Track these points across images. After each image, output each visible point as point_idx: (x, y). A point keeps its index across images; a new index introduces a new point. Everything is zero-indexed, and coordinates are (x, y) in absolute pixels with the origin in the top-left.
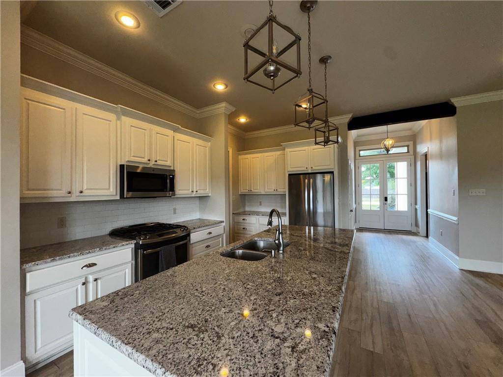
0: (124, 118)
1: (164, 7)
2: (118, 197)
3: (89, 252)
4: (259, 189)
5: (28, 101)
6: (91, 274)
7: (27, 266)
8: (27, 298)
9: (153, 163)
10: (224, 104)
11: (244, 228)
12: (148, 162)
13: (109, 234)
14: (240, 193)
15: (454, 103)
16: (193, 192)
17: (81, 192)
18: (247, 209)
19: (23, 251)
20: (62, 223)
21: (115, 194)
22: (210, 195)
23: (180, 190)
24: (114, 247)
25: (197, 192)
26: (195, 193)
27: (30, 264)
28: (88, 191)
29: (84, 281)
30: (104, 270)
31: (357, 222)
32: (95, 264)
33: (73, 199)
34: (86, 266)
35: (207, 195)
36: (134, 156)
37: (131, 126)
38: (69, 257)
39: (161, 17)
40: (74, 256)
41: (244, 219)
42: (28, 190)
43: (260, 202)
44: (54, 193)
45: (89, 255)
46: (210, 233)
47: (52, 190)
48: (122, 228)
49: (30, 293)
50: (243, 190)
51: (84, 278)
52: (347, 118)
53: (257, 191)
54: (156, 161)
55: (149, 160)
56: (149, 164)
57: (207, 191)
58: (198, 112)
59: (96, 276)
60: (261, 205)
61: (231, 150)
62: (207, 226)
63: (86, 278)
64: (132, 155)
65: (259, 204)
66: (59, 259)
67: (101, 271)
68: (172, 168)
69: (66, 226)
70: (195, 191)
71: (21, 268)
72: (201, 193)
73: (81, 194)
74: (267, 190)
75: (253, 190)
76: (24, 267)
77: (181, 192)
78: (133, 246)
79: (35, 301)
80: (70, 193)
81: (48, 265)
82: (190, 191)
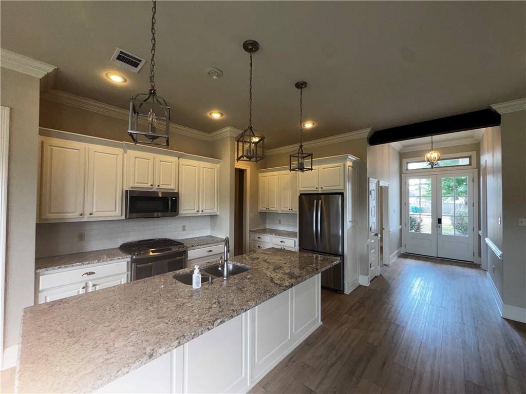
0: (129, 151)
1: (136, 67)
2: (123, 217)
3: (89, 263)
4: (277, 208)
5: (52, 147)
6: (91, 280)
7: (39, 271)
8: (40, 294)
9: (157, 187)
10: (228, 129)
11: (259, 247)
12: (151, 187)
13: (119, 248)
14: (259, 211)
15: (497, 110)
16: (198, 211)
17: (91, 214)
18: (268, 227)
19: (38, 260)
20: (81, 237)
21: (120, 215)
22: (218, 214)
23: (184, 210)
24: (111, 260)
25: (202, 211)
26: (201, 212)
27: (42, 270)
28: (97, 213)
29: (84, 286)
30: (101, 278)
31: (403, 245)
32: (94, 273)
33: (85, 219)
34: (87, 274)
35: (215, 214)
36: (137, 183)
37: (136, 157)
38: (72, 266)
39: (138, 73)
40: (76, 266)
41: (259, 238)
42: (51, 213)
43: (280, 220)
44: (69, 215)
45: (89, 265)
46: (210, 251)
47: (68, 213)
48: (131, 243)
49: (43, 291)
50: (261, 208)
51: (85, 283)
52: (366, 133)
53: (275, 209)
54: (159, 186)
55: (152, 185)
56: (152, 188)
57: (215, 211)
58: (210, 136)
59: (95, 283)
60: (280, 223)
61: (249, 168)
62: (207, 244)
63: (86, 283)
64: (136, 182)
65: (278, 222)
66: (64, 267)
67: (98, 279)
68: (176, 191)
69: (84, 239)
70: (201, 210)
71: (35, 271)
72: (208, 212)
73: (91, 216)
74: (283, 209)
75: (270, 208)
76: (38, 271)
77: (184, 212)
78: (129, 260)
79: (46, 297)
80: (81, 215)
81: (56, 271)
82: (196, 210)
